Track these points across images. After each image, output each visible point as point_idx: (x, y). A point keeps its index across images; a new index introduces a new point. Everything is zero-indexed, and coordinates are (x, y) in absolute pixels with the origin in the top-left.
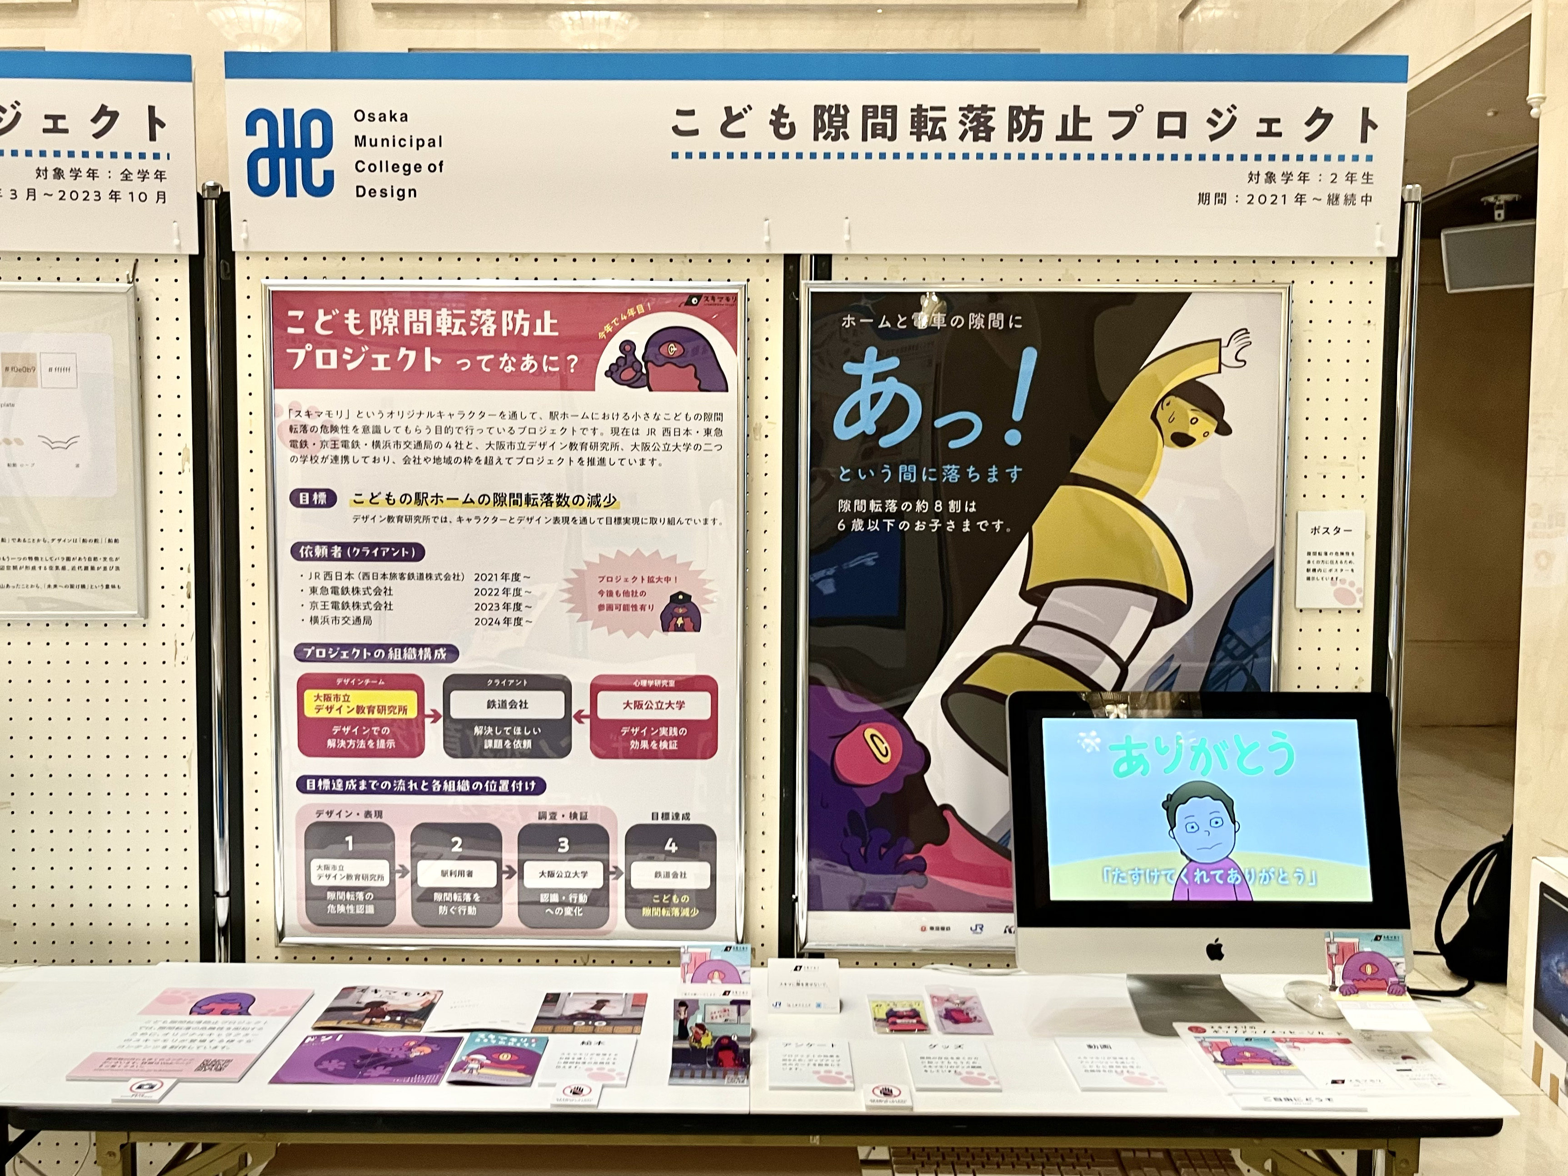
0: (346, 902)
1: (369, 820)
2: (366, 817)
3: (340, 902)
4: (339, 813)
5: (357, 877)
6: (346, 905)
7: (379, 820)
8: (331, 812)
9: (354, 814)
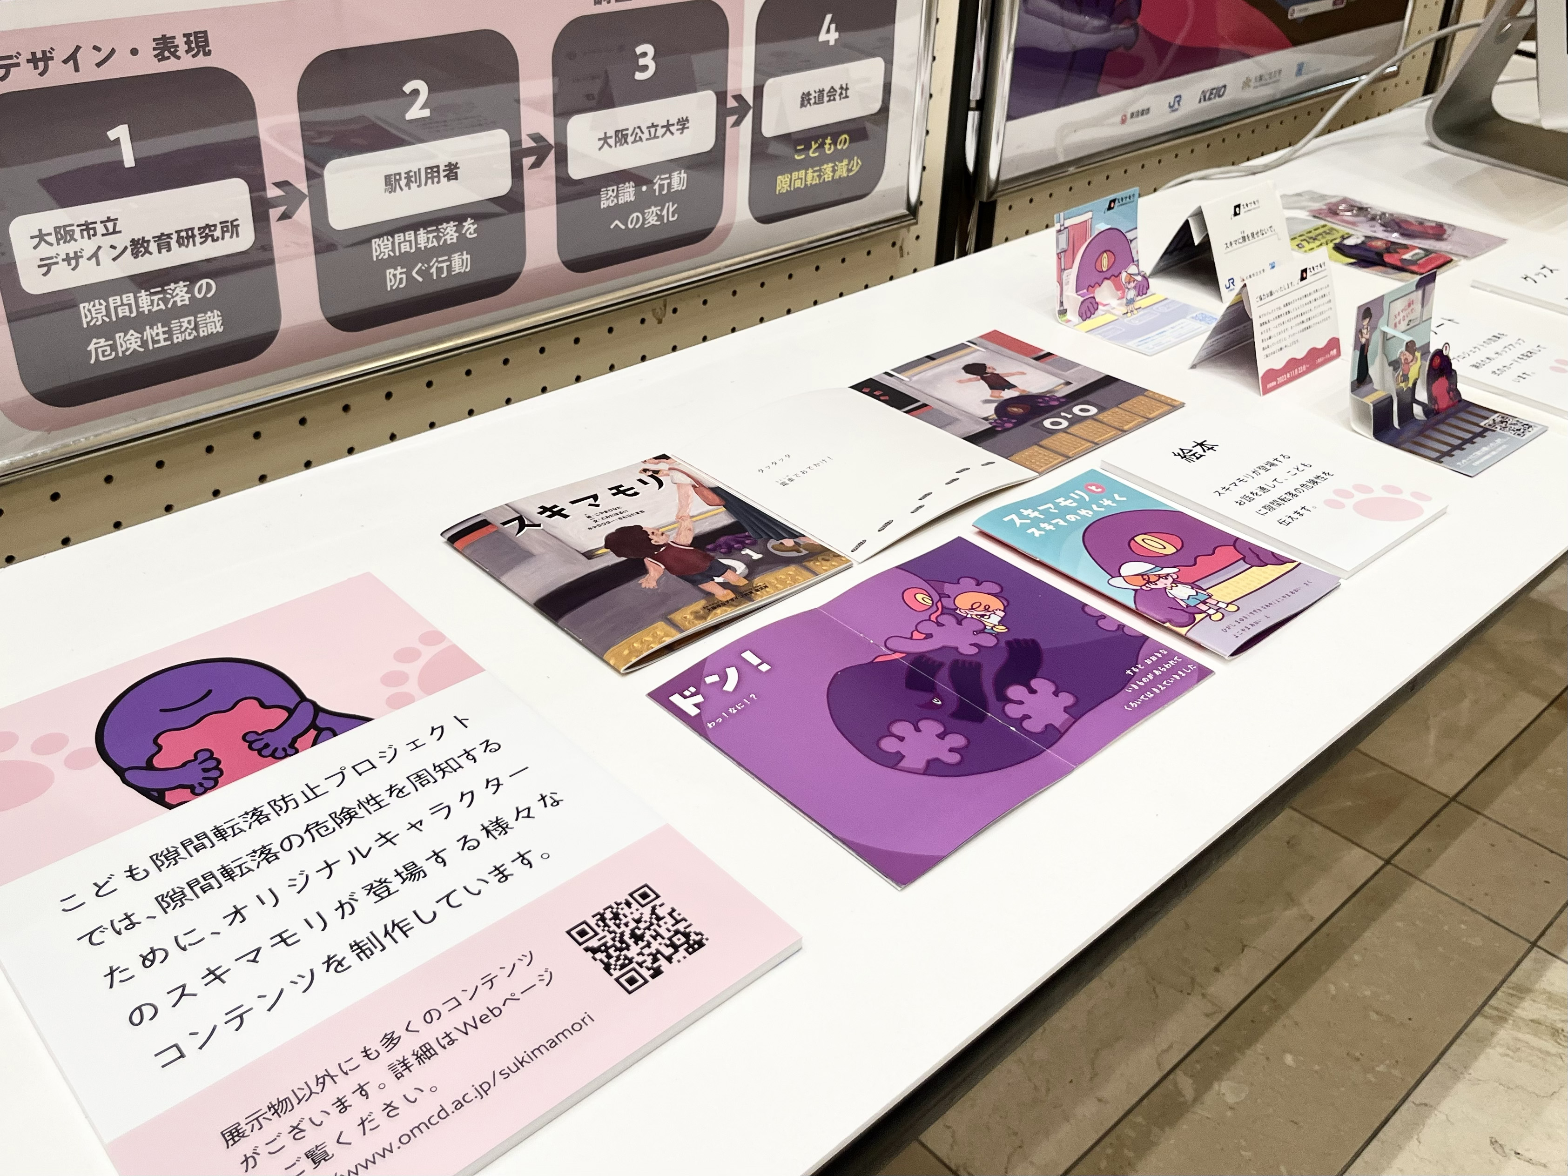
0: (139, 322)
1: (171, 65)
2: (161, 58)
3: (125, 325)
4: (73, 57)
5: (163, 241)
6: (141, 331)
7: (202, 62)
8: (46, 58)
9: (123, 52)
